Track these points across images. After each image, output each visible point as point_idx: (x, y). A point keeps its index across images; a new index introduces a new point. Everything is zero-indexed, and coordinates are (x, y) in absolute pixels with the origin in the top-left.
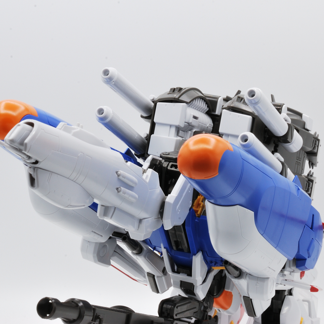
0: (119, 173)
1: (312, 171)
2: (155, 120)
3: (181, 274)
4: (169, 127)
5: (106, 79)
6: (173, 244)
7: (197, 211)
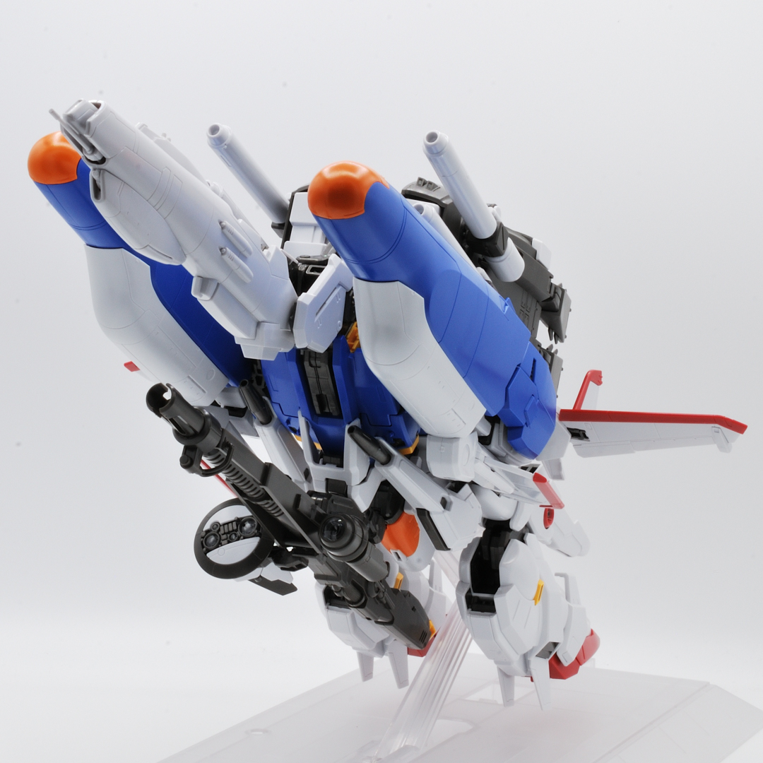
0: (224, 224)
1: (556, 347)
2: (291, 220)
3: (327, 465)
4: (312, 229)
5: (214, 139)
6: (316, 403)
7: (352, 345)
